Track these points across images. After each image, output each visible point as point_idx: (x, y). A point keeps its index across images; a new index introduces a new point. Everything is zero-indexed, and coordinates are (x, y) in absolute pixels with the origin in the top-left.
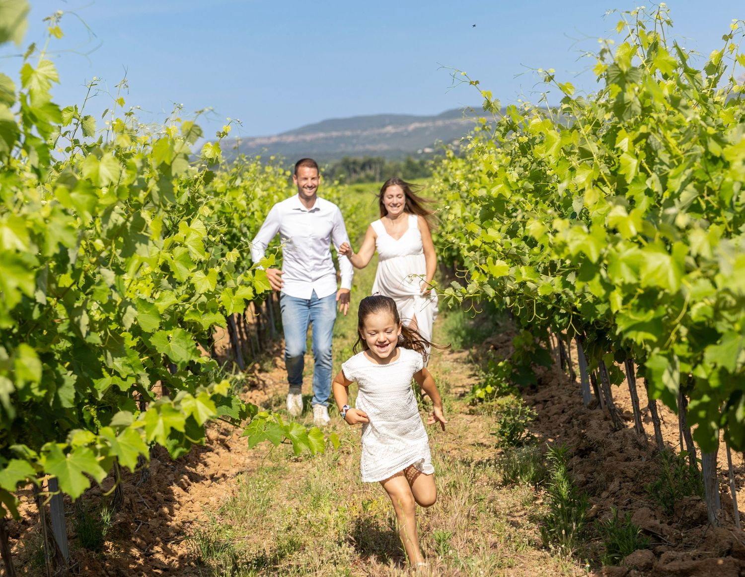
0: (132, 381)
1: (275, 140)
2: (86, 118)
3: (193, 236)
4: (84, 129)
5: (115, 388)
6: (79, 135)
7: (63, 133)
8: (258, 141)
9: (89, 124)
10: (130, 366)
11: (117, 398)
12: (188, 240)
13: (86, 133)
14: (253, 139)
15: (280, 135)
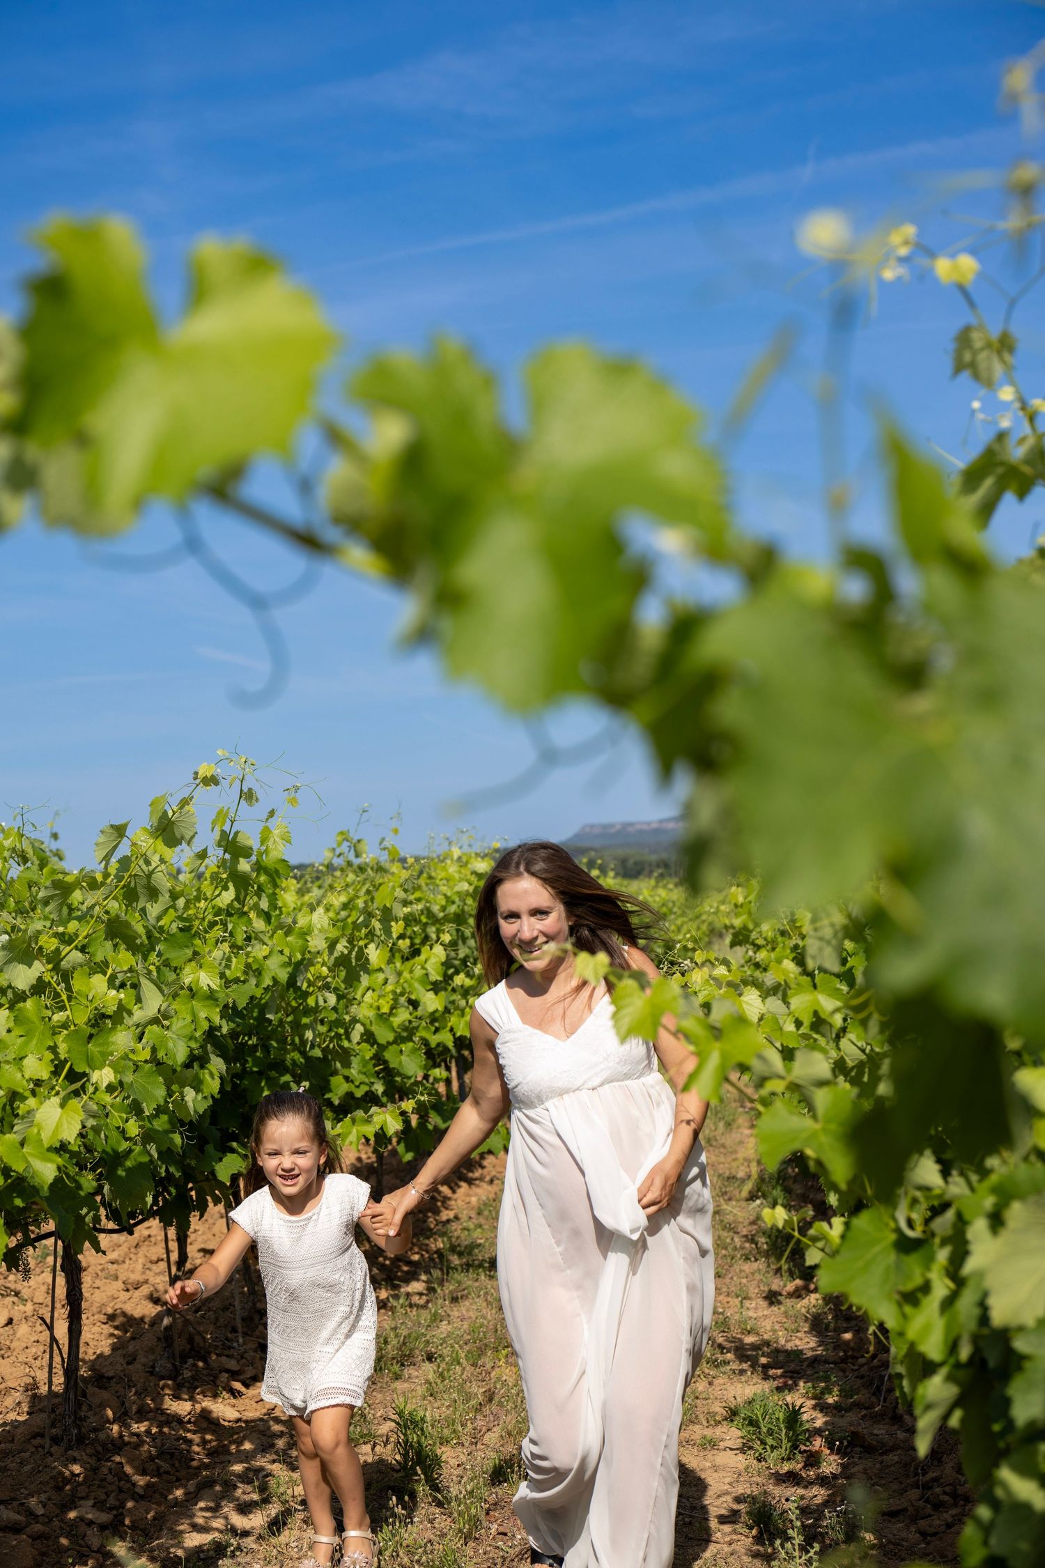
0: (365, 1088)
1: (655, 826)
2: (359, 841)
3: (433, 960)
4: (355, 851)
5: (350, 1095)
6: (351, 857)
7: (337, 853)
8: (638, 827)
9: (362, 847)
10: (365, 1074)
11: (352, 1102)
12: (428, 963)
13: (357, 856)
14: (631, 824)
15: (661, 821)
